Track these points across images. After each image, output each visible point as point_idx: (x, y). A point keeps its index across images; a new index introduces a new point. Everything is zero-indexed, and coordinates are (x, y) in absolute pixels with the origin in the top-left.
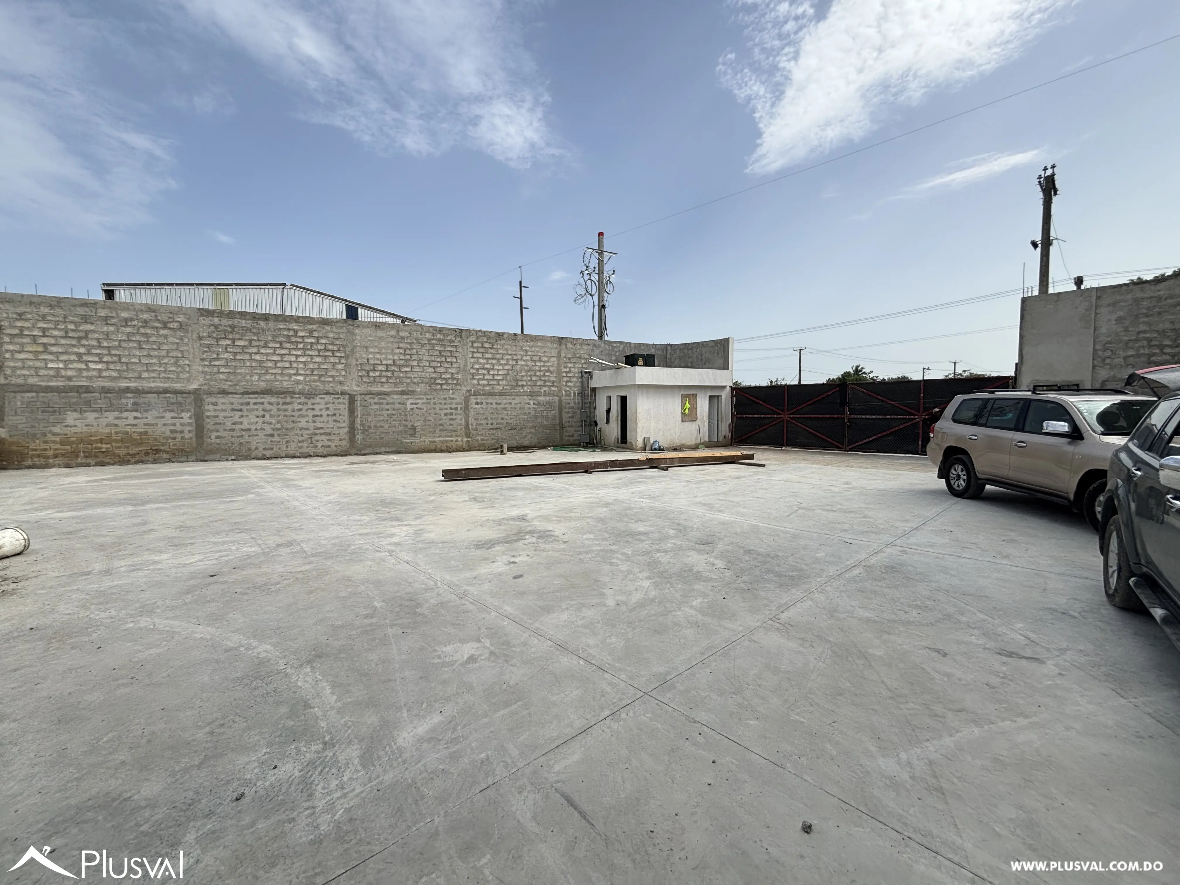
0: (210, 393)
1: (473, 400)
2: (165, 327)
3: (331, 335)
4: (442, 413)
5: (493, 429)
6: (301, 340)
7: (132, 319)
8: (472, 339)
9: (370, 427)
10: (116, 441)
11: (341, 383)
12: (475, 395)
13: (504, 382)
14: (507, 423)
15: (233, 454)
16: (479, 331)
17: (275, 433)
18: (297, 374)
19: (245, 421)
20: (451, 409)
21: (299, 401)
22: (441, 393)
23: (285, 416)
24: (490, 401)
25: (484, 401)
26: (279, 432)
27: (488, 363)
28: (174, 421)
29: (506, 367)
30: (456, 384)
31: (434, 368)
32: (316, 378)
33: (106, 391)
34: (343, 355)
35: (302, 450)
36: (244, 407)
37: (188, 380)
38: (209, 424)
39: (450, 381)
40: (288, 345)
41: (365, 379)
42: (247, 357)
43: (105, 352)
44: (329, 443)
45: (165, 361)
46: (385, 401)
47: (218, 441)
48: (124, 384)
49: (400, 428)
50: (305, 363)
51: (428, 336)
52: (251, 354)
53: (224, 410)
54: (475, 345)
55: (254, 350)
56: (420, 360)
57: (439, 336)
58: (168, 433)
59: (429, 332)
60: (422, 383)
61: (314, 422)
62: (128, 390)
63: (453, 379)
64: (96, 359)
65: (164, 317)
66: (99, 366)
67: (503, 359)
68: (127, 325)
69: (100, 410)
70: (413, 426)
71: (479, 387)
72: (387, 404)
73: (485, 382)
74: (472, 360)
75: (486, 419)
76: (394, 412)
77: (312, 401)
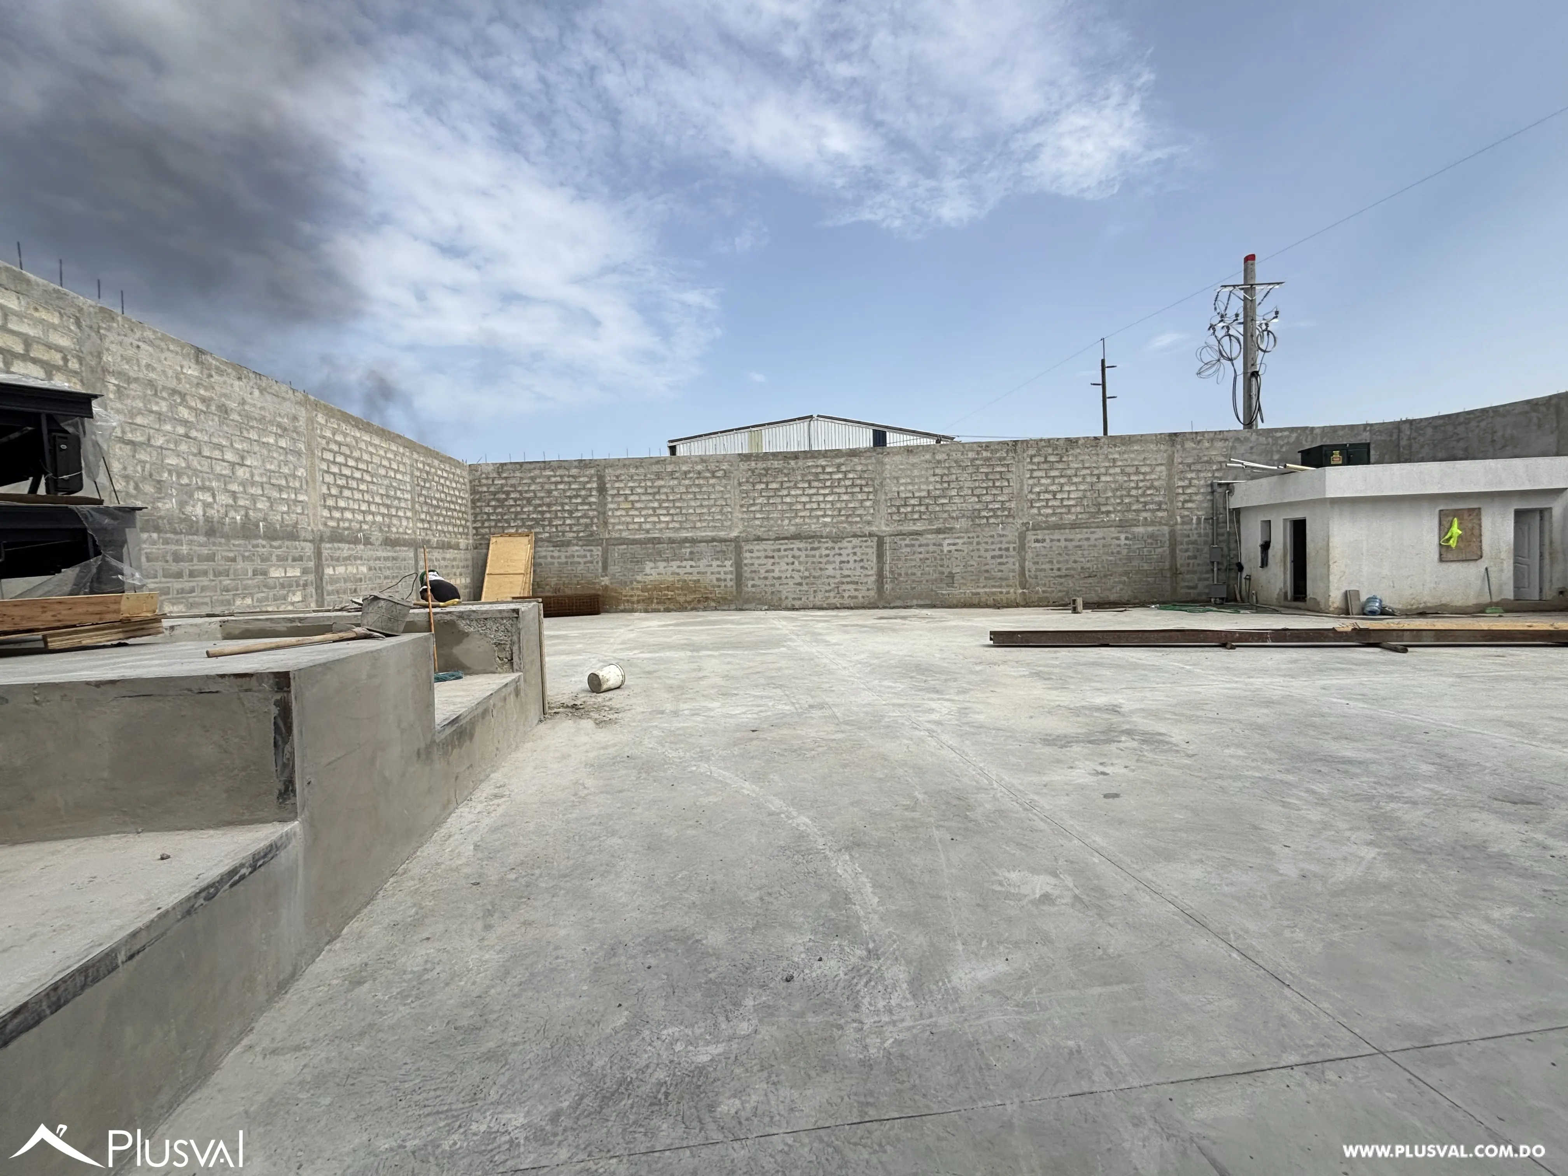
0: (747, 541)
1: (1030, 536)
2: (714, 477)
3: (859, 468)
4: (989, 555)
5: (1060, 577)
6: (828, 477)
7: (690, 472)
8: (1032, 452)
9: (900, 575)
10: (678, 588)
11: (869, 523)
12: (1034, 529)
13: (1078, 509)
14: (1082, 568)
15: (765, 604)
16: (1041, 440)
17: (804, 582)
18: (824, 516)
19: (777, 569)
20: (1000, 549)
21: (826, 545)
22: (987, 529)
23: (813, 563)
24: (1056, 537)
25: (1047, 537)
26: (807, 580)
27: (1054, 484)
28: (719, 569)
29: (1082, 487)
30: (1007, 516)
31: (978, 496)
32: (843, 518)
33: (671, 541)
34: (871, 490)
35: (829, 601)
36: (776, 554)
37: (730, 527)
38: (747, 572)
39: (999, 513)
40: (815, 484)
41: (895, 517)
42: (779, 500)
43: (671, 505)
44: (856, 593)
45: (713, 510)
46: (917, 543)
47: (754, 590)
48: (684, 534)
49: (936, 576)
50: (832, 502)
51: (971, 455)
52: (782, 497)
53: (759, 558)
54: (1036, 460)
55: (785, 492)
56: (961, 488)
57: (985, 454)
58: (715, 582)
59: (972, 451)
60: (963, 516)
61: (841, 569)
62: (686, 540)
63: (1003, 509)
64: (665, 512)
65: (712, 467)
66: (667, 519)
67: (1076, 475)
68: (686, 478)
69: (667, 560)
70: (950, 573)
71: (1040, 518)
72: (920, 546)
73: (1050, 511)
74: (1031, 482)
75: (1051, 562)
76: (927, 556)
77: (839, 545)
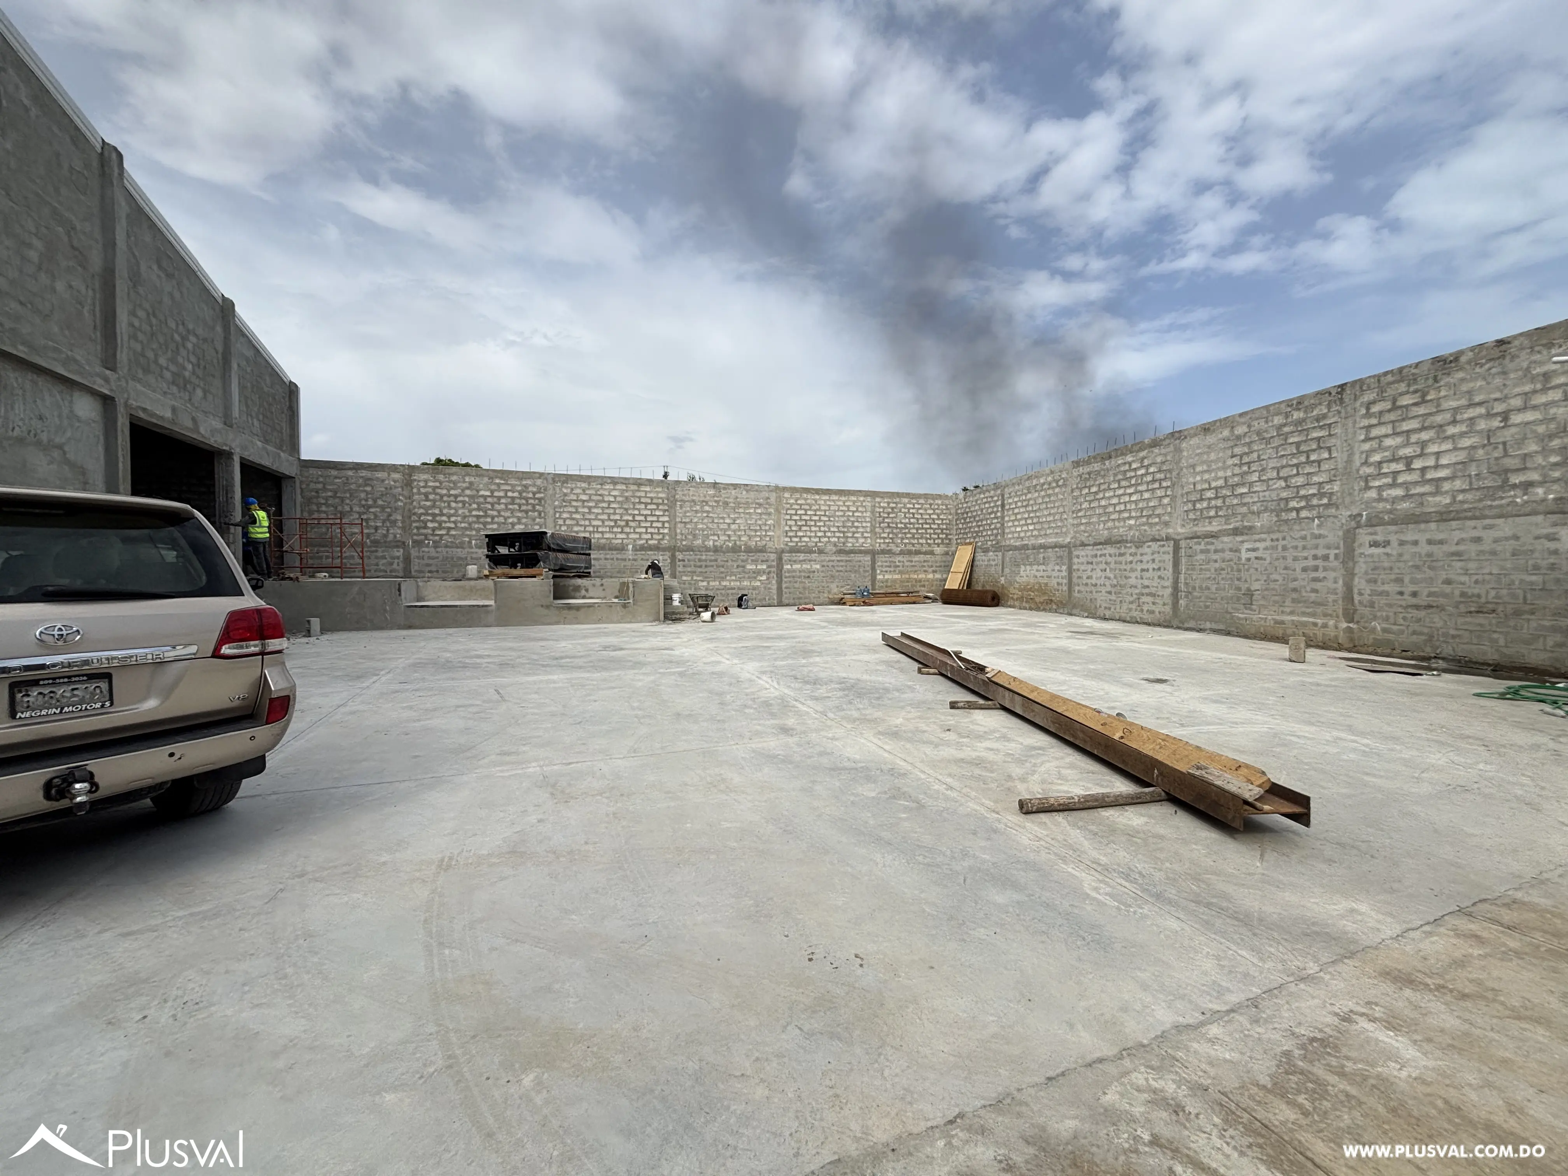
0: (1075, 546)
1: (1364, 537)
2: (1058, 486)
3: (1159, 459)
4: (1299, 566)
6: (1133, 474)
7: (1044, 484)
8: (1368, 397)
10: (1037, 590)
11: (1166, 524)
12: (1370, 524)
13: (1458, 484)
14: (1463, 594)
17: (1113, 591)
18: (1130, 518)
19: (1094, 575)
20: (1315, 557)
21: (1130, 551)
22: (1296, 527)
23: (1120, 570)
24: (1409, 537)
25: (1393, 539)
26: (1115, 589)
27: (1407, 444)
28: (1064, 574)
29: (1466, 442)
30: (1327, 506)
31: (1286, 479)
32: (1145, 520)
33: (1034, 548)
34: (1169, 484)
35: (1131, 614)
37: (1066, 534)
38: (1073, 577)
39: (1315, 502)
40: (1124, 483)
41: (1192, 516)
42: (1097, 504)
43: (1034, 515)
44: (1154, 608)
45: (1056, 517)
46: (1212, 548)
47: (1079, 595)
48: (1041, 541)
49: (1232, 592)
50: (1136, 502)
51: (1278, 420)
53: (1083, 563)
54: (1375, 409)
55: (1102, 495)
57: (1296, 415)
58: (1056, 585)
60: (1266, 510)
61: (1142, 578)
62: (1040, 546)
63: (1321, 495)
64: (1031, 521)
65: (1057, 477)
66: (1032, 527)
68: (1042, 490)
69: (1031, 564)
70: (1249, 589)
71: (1381, 505)
72: (1216, 551)
73: (1399, 492)
75: (1399, 580)
76: (1223, 565)
77: (1141, 550)
